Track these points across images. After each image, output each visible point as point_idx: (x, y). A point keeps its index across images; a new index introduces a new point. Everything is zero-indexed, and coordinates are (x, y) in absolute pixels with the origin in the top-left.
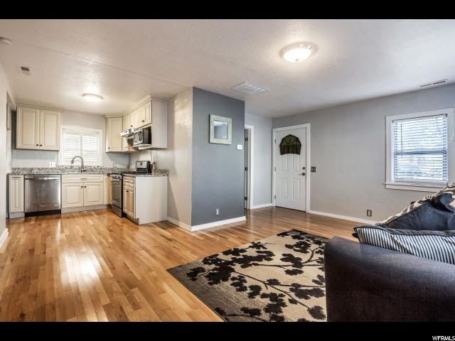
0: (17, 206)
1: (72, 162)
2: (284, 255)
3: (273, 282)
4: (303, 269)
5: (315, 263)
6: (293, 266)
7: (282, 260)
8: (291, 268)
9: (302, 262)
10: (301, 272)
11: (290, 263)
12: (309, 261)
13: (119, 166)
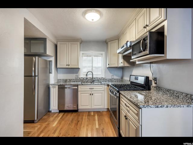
0: (55, 105)
1: (87, 75)
13: (115, 77)
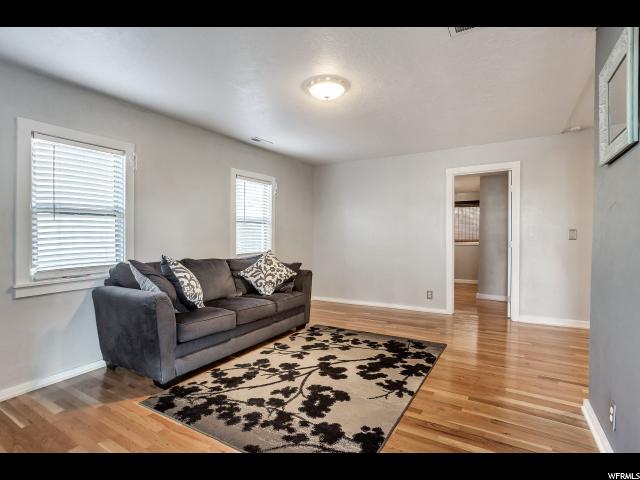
2: (345, 377)
3: (345, 348)
4: (318, 362)
5: (302, 372)
6: (329, 364)
7: (344, 370)
8: (331, 361)
9: (319, 370)
10: (321, 359)
11: (334, 366)
12: (310, 373)
